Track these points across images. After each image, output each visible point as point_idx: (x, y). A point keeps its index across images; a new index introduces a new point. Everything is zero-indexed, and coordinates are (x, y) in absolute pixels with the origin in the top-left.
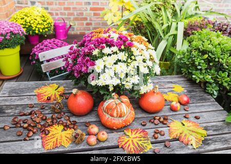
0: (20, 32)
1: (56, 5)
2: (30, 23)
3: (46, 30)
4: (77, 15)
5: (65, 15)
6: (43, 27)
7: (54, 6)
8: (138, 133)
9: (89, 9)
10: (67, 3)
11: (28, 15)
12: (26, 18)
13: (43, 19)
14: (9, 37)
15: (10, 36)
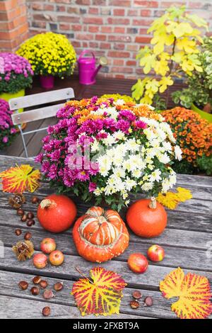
0: (25, 71)
1: (85, 30)
2: (41, 57)
3: (64, 69)
4: (114, 48)
5: (97, 47)
6: (58, 65)
7: (82, 33)
8: (111, 280)
9: (133, 40)
10: (102, 28)
11: (41, 46)
12: (37, 50)
13: (60, 52)
14: (9, 78)
15: (11, 77)
